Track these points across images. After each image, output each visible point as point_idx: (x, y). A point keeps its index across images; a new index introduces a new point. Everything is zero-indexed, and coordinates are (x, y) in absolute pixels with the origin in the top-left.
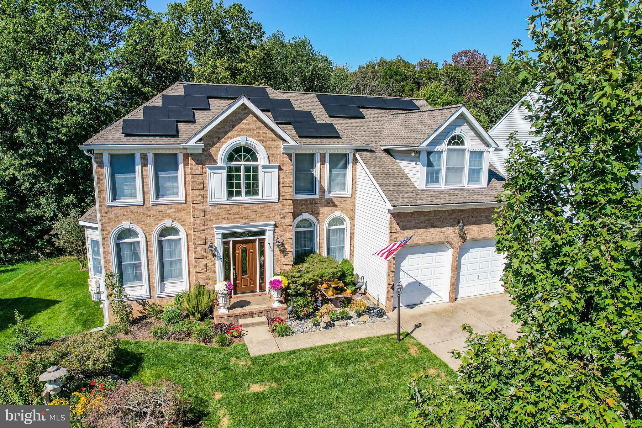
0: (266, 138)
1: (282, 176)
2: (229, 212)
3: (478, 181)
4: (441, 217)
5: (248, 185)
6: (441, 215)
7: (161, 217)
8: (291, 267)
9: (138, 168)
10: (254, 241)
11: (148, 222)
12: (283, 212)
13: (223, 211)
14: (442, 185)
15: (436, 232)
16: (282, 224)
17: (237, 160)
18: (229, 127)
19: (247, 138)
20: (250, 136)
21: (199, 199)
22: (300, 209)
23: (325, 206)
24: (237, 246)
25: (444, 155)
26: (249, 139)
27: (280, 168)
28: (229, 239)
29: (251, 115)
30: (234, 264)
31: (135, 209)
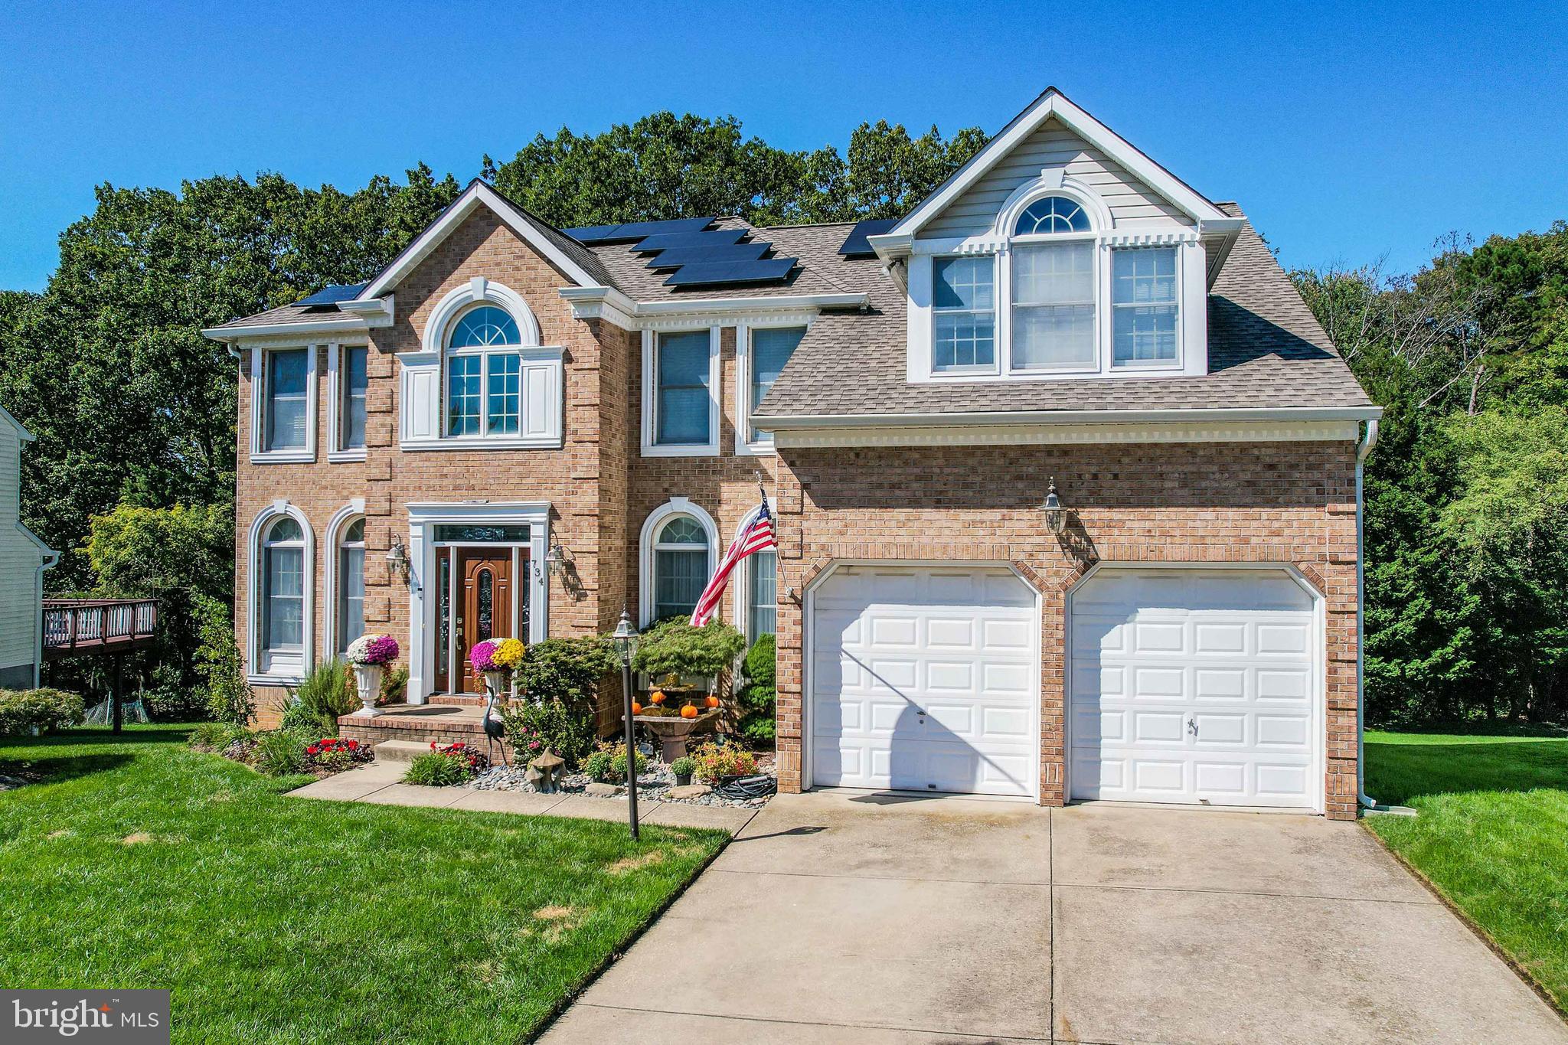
0: (534, 280)
1: (574, 379)
2: (445, 471)
3: (1172, 356)
4: (974, 471)
5: (495, 405)
6: (970, 462)
7: (345, 493)
8: (592, 634)
9: (311, 377)
10: (505, 554)
11: (320, 503)
12: (573, 475)
13: (429, 466)
14: (1001, 371)
15: (957, 525)
16: (573, 511)
17: (473, 342)
18: (452, 261)
19: (486, 283)
20: (498, 280)
21: (381, 437)
22: (666, 486)
23: (737, 479)
24: (470, 564)
25: (1003, 267)
26: (492, 284)
27: (568, 358)
28: (447, 544)
29: (501, 228)
30: (461, 612)
31: (299, 471)
